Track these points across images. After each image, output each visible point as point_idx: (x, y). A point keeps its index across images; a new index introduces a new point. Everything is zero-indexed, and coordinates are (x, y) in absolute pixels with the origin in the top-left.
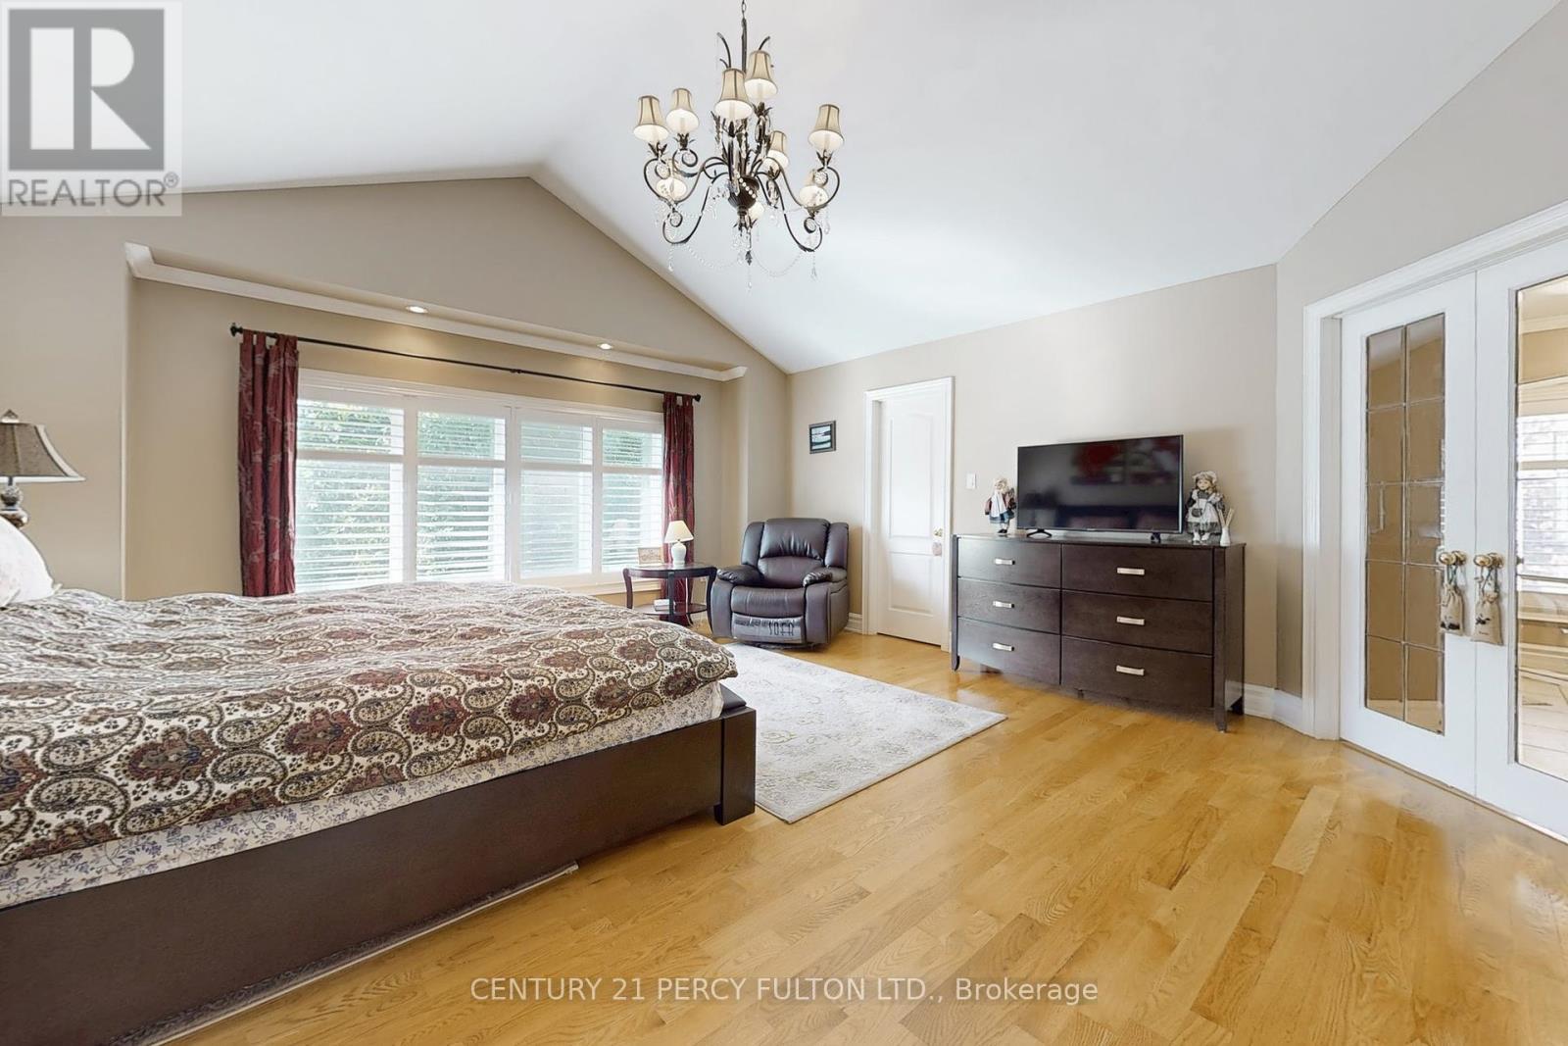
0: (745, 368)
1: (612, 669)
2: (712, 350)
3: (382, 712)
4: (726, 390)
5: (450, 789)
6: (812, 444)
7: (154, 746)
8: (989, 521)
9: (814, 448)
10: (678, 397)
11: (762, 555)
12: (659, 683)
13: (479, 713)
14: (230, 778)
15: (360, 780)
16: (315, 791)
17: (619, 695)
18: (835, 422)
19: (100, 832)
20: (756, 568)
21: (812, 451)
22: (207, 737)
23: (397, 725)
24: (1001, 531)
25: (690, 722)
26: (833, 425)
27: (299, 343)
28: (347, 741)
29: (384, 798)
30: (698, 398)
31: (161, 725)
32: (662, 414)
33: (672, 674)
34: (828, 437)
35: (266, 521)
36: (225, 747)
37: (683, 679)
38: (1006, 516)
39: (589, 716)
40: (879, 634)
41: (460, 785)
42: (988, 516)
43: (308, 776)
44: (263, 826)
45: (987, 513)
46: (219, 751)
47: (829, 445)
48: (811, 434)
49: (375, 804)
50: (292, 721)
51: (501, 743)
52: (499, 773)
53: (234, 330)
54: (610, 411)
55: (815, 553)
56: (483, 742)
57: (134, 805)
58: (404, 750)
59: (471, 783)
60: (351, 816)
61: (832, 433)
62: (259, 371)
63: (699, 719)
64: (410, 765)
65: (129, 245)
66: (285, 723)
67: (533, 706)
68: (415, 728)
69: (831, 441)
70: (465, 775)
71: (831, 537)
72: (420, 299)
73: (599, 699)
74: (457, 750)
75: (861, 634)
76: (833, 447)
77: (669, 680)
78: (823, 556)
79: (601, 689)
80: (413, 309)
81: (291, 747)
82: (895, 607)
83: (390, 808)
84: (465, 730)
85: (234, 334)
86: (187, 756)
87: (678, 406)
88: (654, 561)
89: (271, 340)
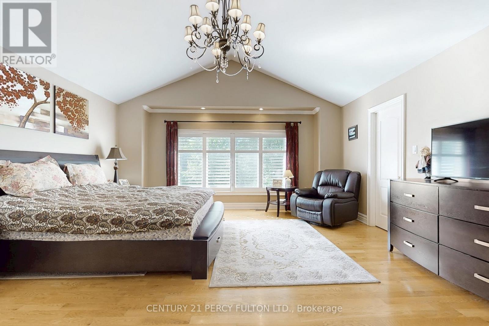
0: (319, 108)
1: (146, 216)
2: (305, 103)
3: (82, 215)
4: (314, 118)
5: (99, 240)
6: (349, 136)
7: (41, 214)
8: (417, 171)
9: (350, 138)
10: (291, 123)
11: (319, 185)
12: (159, 222)
13: (103, 221)
14: (51, 224)
15: (75, 231)
16: (67, 231)
17: (144, 224)
18: (357, 126)
19: (30, 229)
20: (317, 190)
21: (350, 140)
22: (49, 214)
23: (84, 220)
24: (427, 177)
25: (179, 239)
26: (356, 127)
27: (178, 122)
28: (73, 221)
29: (83, 237)
30: (300, 123)
31: (43, 210)
32: (285, 130)
33: (165, 220)
34: (354, 133)
35: (170, 169)
36: (51, 217)
37: (168, 223)
38: (426, 169)
39: (133, 228)
40: (376, 226)
41: (102, 239)
42: (417, 169)
43: (65, 227)
44: (59, 237)
45: (417, 167)
46: (50, 217)
47: (354, 136)
48: (349, 132)
49: (81, 238)
50: (65, 214)
51: (108, 230)
52: (113, 239)
53: (165, 122)
54: (265, 132)
55: (340, 185)
56: (103, 229)
57: (36, 225)
58: (85, 226)
59: (105, 239)
60: (76, 240)
61: (356, 131)
62: (169, 131)
63: (183, 238)
64: (86, 230)
65: (144, 106)
66: (63, 214)
67: (118, 222)
68: (88, 221)
69: (355, 134)
70: (103, 237)
71: (349, 178)
72: (203, 106)
73: (137, 224)
74: (97, 229)
75: (366, 225)
76: (356, 137)
77: (163, 222)
78: (344, 186)
79: (139, 221)
80: (202, 108)
81: (62, 220)
82: (382, 214)
83: (85, 240)
84: (99, 225)
85: (165, 123)
86: (45, 217)
87: (292, 126)
88: (279, 184)
89: (172, 123)
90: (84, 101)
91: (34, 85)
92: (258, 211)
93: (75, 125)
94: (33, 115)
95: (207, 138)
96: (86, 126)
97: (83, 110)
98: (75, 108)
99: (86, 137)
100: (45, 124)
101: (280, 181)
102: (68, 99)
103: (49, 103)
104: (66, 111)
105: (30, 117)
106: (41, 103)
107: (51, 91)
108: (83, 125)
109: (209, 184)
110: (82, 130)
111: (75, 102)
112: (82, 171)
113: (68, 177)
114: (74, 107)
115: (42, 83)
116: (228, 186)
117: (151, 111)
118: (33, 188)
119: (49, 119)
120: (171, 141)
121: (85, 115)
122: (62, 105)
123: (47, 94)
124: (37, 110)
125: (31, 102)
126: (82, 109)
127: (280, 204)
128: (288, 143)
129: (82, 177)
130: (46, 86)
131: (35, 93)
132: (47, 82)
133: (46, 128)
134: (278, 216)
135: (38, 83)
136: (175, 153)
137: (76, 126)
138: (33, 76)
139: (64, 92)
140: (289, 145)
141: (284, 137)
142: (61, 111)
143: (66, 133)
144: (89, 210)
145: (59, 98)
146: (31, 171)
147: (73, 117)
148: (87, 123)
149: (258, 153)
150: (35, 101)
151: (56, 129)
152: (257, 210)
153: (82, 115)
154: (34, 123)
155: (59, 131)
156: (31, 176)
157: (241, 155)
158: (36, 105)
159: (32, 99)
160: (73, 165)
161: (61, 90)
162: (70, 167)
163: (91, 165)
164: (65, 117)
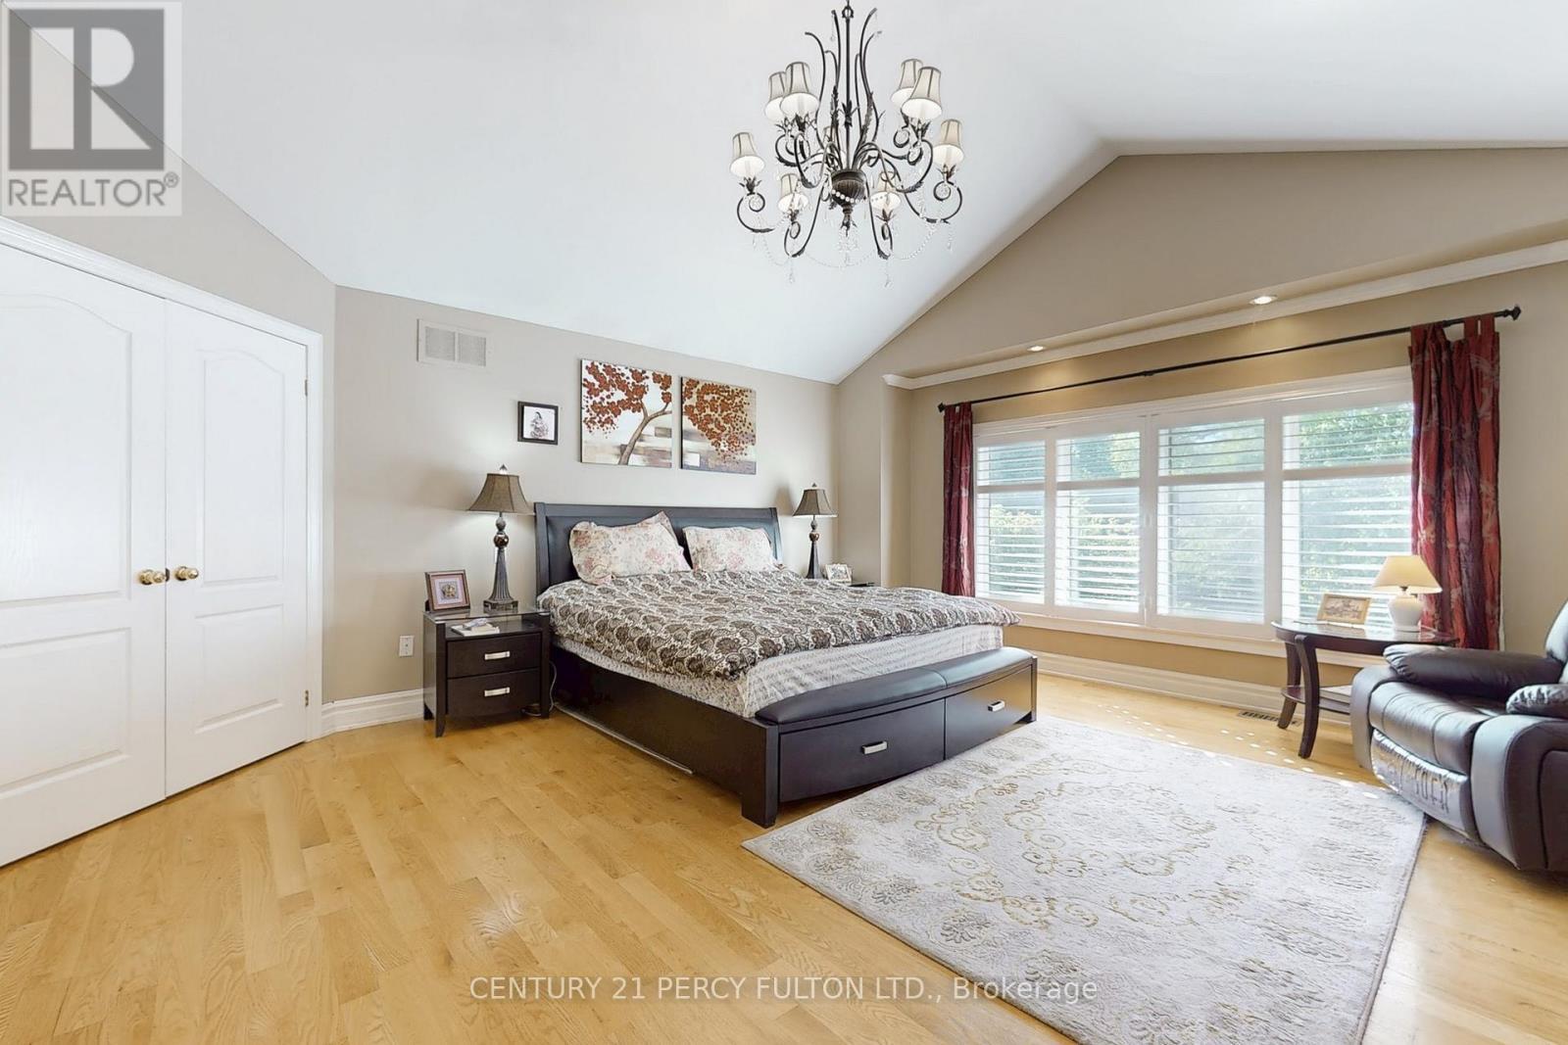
10: (1450, 328)
27: (973, 405)
30: (1514, 314)
53: (941, 408)
54: (1295, 389)
62: (951, 433)
65: (886, 376)
72: (1037, 340)
80: (1035, 349)
85: (941, 411)
87: (1448, 343)
88: (1347, 618)
89: (958, 408)
90: (746, 393)
91: (643, 386)
92: (1251, 719)
93: (722, 447)
94: (641, 441)
95: (1060, 442)
96: (750, 446)
97: (743, 412)
98: (725, 413)
99: (750, 469)
100: (664, 453)
101: (1360, 606)
102: (708, 398)
103: (671, 412)
104: (703, 424)
105: (637, 443)
106: (656, 415)
107: (674, 390)
108: (741, 445)
109: (1082, 593)
110: (739, 457)
111: (722, 401)
112: (712, 542)
113: (687, 555)
114: (722, 411)
115: (657, 378)
116: (1133, 607)
117: (911, 384)
118: (610, 570)
119: (670, 444)
120: (955, 462)
121: (747, 424)
122: (696, 412)
123: (667, 398)
124: (649, 430)
125: (640, 416)
126: (739, 414)
127: (1323, 704)
128: (1420, 428)
129: (709, 554)
130: (664, 381)
131: (645, 400)
132: (665, 376)
133: (664, 461)
134: (1306, 752)
135: (649, 382)
136: (965, 494)
137: (726, 449)
138: (640, 371)
139: (699, 387)
140: (1427, 434)
141: (1403, 400)
142: (694, 425)
143: (703, 467)
144: (735, 629)
145: (689, 398)
146: (613, 540)
147: (718, 431)
148: (752, 440)
149: (1261, 480)
150: (645, 414)
151: (685, 460)
152: (1247, 713)
153: (741, 424)
154: (644, 454)
155: (690, 464)
156: (611, 549)
157: (1186, 492)
158: (647, 421)
159: (639, 411)
160: (698, 528)
161: (693, 383)
162: (691, 533)
163: (743, 529)
164: (702, 435)
